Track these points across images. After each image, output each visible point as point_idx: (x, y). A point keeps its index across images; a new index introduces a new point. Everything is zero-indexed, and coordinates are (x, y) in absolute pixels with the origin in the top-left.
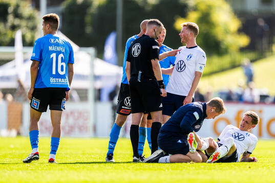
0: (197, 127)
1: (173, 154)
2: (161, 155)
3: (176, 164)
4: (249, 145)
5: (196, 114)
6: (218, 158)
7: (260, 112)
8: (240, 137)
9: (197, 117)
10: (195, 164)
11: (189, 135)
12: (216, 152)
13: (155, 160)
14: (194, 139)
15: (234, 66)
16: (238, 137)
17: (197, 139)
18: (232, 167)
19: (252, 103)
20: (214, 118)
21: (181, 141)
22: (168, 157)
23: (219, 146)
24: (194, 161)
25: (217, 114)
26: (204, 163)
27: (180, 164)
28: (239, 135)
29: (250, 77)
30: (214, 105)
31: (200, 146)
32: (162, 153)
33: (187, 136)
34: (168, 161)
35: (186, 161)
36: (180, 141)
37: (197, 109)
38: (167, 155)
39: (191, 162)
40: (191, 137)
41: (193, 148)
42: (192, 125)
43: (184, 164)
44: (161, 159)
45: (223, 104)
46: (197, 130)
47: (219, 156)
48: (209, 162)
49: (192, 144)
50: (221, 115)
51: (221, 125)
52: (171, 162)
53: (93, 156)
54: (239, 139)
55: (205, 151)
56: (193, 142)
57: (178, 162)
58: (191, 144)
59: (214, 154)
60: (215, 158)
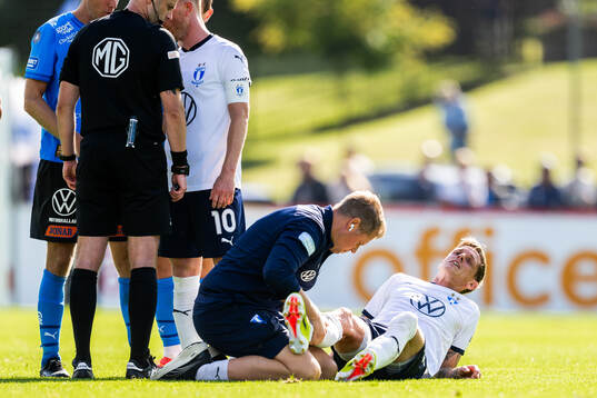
0: (306, 276)
1: (238, 354)
2: (204, 358)
3: (248, 383)
4: (458, 329)
5: (307, 240)
6: (369, 371)
7: (489, 232)
8: (433, 306)
9: (310, 247)
10: (301, 383)
11: (288, 299)
12: (363, 352)
13: (187, 374)
14: (302, 310)
15: (413, 102)
16: (427, 307)
17: (311, 314)
18: (408, 392)
19: (464, 207)
20: (354, 251)
21: (261, 317)
22: (224, 365)
23: (374, 336)
24: (298, 376)
25: (365, 237)
26: (328, 382)
27: (257, 384)
28: (431, 300)
29: (459, 133)
30: (354, 212)
31: (319, 334)
32: (206, 351)
33: (283, 304)
34: (223, 374)
35: (276, 376)
36: (256, 319)
37: (307, 224)
38: (221, 357)
39: (291, 379)
40: (294, 307)
41: (301, 338)
42: (295, 271)
43: (268, 383)
44: (204, 370)
45: (381, 209)
46: (308, 286)
47: (371, 366)
48: (341, 379)
49: (299, 326)
50: (374, 243)
51: (376, 272)
52: (233, 378)
53: (7, 360)
54: (430, 312)
55: (332, 347)
56: (300, 319)
57: (253, 379)
58: (294, 328)
59: (358, 358)
60: (359, 370)
